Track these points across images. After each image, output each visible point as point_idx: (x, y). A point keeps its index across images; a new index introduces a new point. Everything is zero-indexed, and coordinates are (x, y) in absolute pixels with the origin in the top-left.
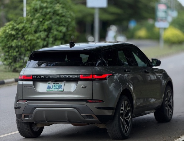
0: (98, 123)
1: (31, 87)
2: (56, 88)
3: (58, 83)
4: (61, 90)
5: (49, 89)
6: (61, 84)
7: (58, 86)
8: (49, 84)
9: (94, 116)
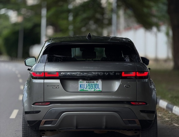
0: (124, 130)
1: (58, 86)
2: (91, 87)
3: (93, 81)
4: (99, 90)
5: (82, 89)
6: (98, 83)
7: (94, 85)
8: (81, 83)
9: (137, 121)
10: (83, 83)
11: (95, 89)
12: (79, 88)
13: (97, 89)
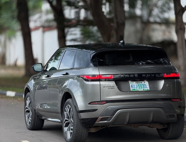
1: (114, 87)
3: (141, 82)
4: (148, 89)
5: (134, 89)
6: (145, 84)
7: (142, 86)
8: (132, 84)
9: (175, 115)
10: (133, 84)
11: (144, 88)
12: (131, 88)
13: (145, 89)
